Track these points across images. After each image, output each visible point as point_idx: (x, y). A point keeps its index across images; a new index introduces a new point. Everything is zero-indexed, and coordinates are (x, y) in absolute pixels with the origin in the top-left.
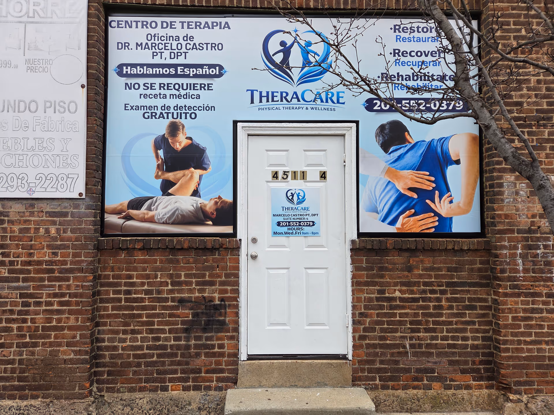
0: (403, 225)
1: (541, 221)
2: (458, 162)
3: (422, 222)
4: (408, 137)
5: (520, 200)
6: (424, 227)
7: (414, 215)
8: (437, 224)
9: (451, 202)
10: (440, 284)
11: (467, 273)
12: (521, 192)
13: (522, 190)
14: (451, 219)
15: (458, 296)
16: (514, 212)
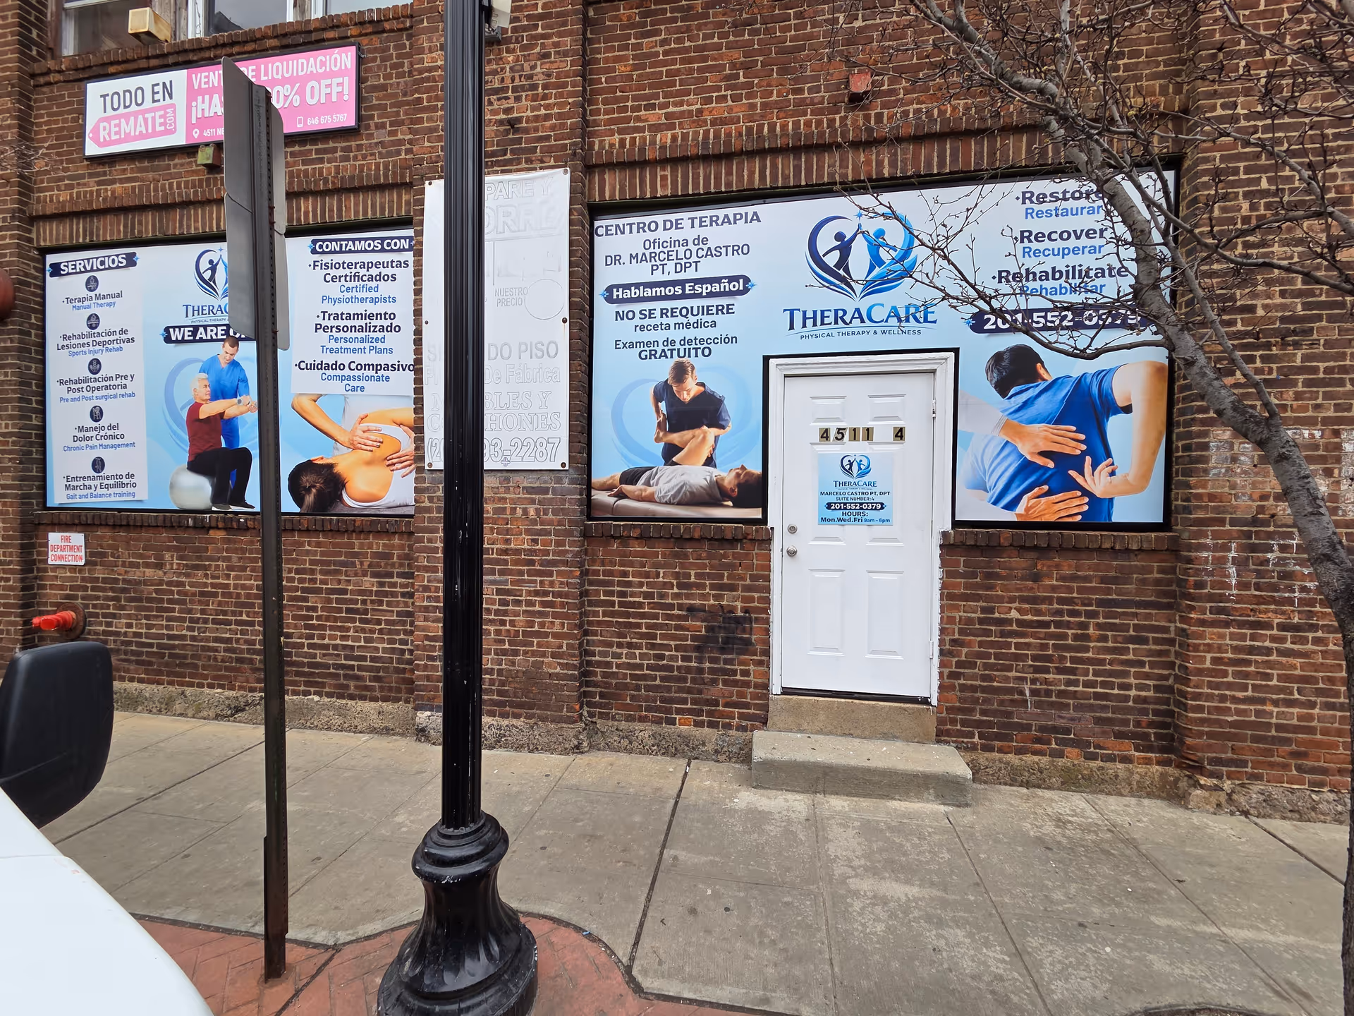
0: (1027, 509)
1: (1277, 506)
2: (1128, 409)
3: (1061, 505)
4: (1042, 371)
5: (1239, 470)
6: (1063, 514)
7: (1049, 493)
8: (1086, 508)
9: (1112, 474)
10: (1086, 602)
11: (1134, 586)
12: (1242, 458)
13: (1243, 455)
14: (1111, 500)
16: (1227, 490)
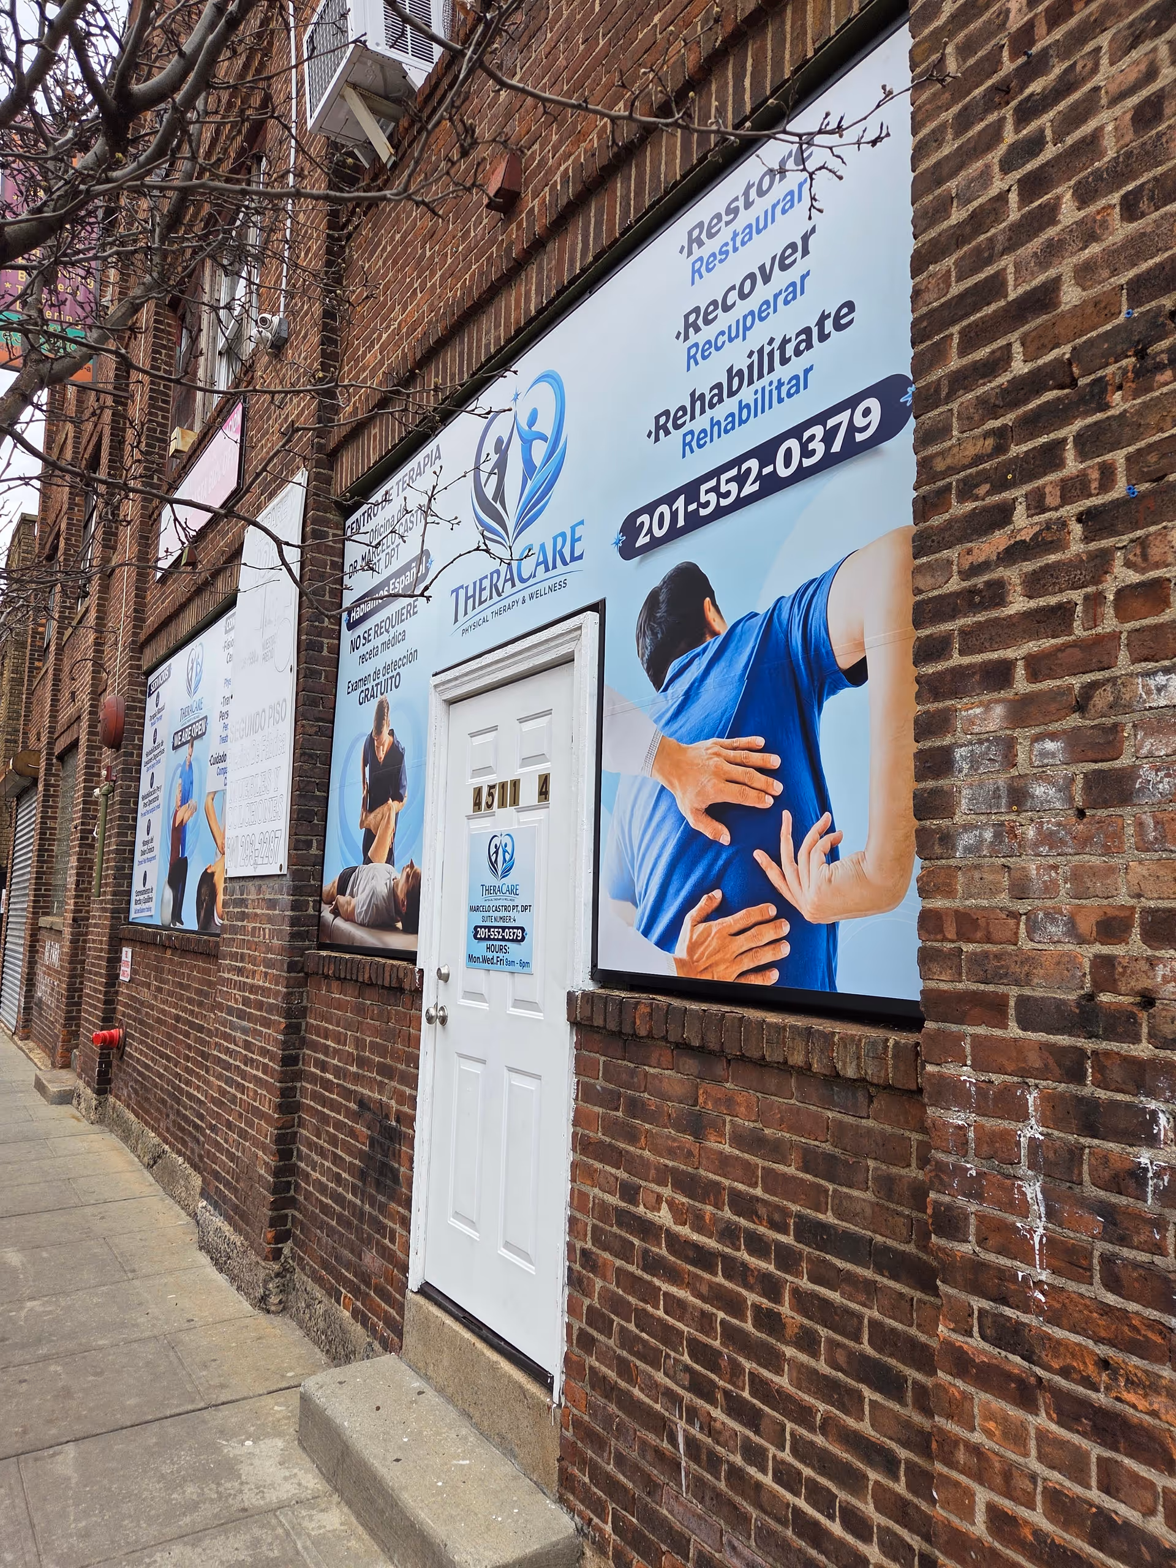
0: (692, 948)
2: (858, 674)
3: (743, 942)
4: (711, 614)
5: (1031, 833)
6: (748, 964)
7: (723, 910)
8: (785, 950)
9: (833, 855)
10: (777, 1217)
11: (868, 1195)
12: (1039, 790)
13: (1041, 777)
14: (832, 928)
15: (835, 1296)
16: (1003, 899)
